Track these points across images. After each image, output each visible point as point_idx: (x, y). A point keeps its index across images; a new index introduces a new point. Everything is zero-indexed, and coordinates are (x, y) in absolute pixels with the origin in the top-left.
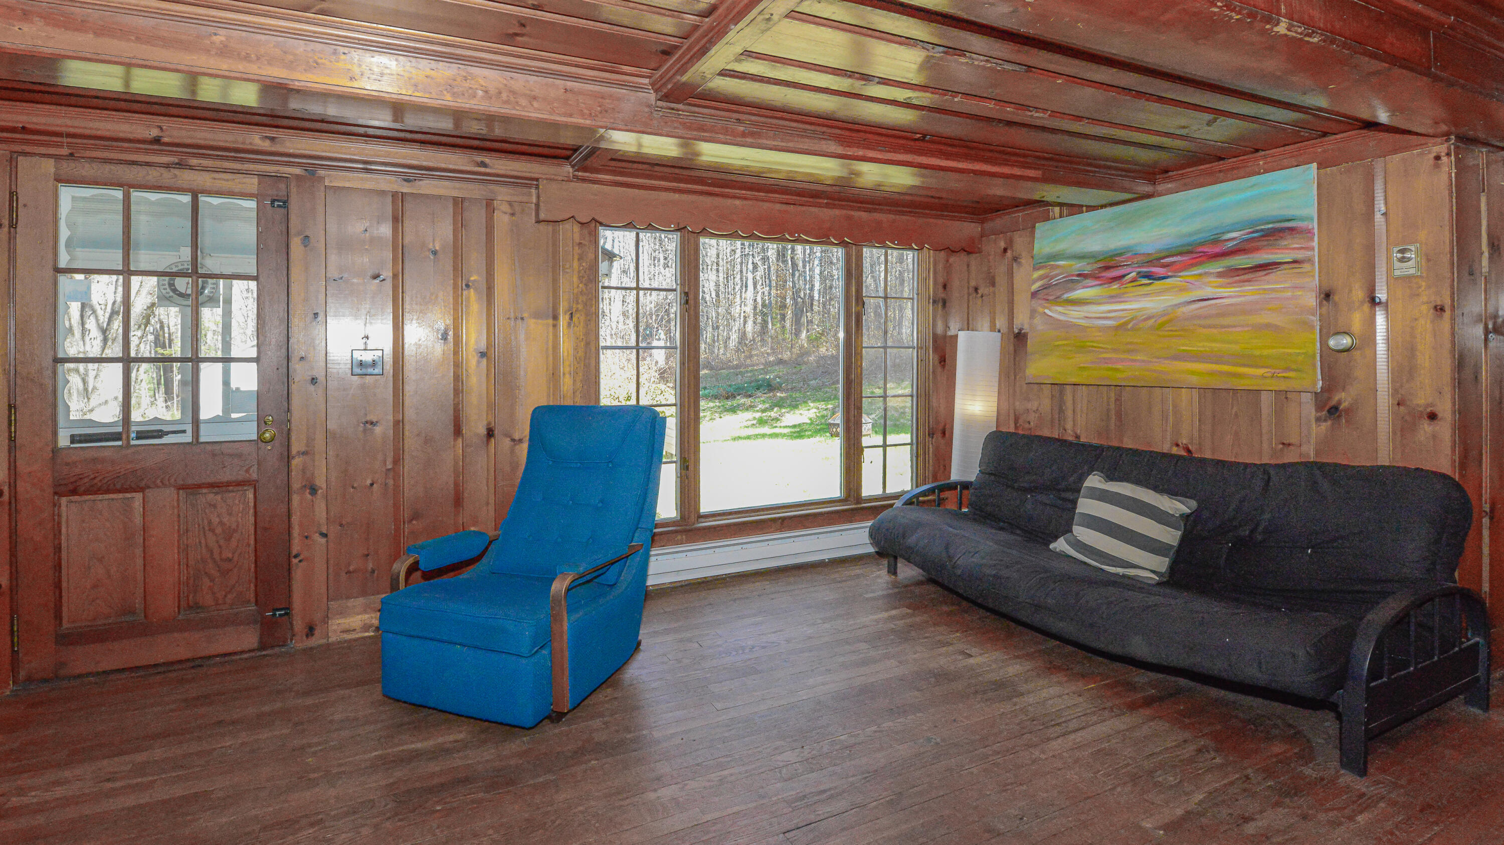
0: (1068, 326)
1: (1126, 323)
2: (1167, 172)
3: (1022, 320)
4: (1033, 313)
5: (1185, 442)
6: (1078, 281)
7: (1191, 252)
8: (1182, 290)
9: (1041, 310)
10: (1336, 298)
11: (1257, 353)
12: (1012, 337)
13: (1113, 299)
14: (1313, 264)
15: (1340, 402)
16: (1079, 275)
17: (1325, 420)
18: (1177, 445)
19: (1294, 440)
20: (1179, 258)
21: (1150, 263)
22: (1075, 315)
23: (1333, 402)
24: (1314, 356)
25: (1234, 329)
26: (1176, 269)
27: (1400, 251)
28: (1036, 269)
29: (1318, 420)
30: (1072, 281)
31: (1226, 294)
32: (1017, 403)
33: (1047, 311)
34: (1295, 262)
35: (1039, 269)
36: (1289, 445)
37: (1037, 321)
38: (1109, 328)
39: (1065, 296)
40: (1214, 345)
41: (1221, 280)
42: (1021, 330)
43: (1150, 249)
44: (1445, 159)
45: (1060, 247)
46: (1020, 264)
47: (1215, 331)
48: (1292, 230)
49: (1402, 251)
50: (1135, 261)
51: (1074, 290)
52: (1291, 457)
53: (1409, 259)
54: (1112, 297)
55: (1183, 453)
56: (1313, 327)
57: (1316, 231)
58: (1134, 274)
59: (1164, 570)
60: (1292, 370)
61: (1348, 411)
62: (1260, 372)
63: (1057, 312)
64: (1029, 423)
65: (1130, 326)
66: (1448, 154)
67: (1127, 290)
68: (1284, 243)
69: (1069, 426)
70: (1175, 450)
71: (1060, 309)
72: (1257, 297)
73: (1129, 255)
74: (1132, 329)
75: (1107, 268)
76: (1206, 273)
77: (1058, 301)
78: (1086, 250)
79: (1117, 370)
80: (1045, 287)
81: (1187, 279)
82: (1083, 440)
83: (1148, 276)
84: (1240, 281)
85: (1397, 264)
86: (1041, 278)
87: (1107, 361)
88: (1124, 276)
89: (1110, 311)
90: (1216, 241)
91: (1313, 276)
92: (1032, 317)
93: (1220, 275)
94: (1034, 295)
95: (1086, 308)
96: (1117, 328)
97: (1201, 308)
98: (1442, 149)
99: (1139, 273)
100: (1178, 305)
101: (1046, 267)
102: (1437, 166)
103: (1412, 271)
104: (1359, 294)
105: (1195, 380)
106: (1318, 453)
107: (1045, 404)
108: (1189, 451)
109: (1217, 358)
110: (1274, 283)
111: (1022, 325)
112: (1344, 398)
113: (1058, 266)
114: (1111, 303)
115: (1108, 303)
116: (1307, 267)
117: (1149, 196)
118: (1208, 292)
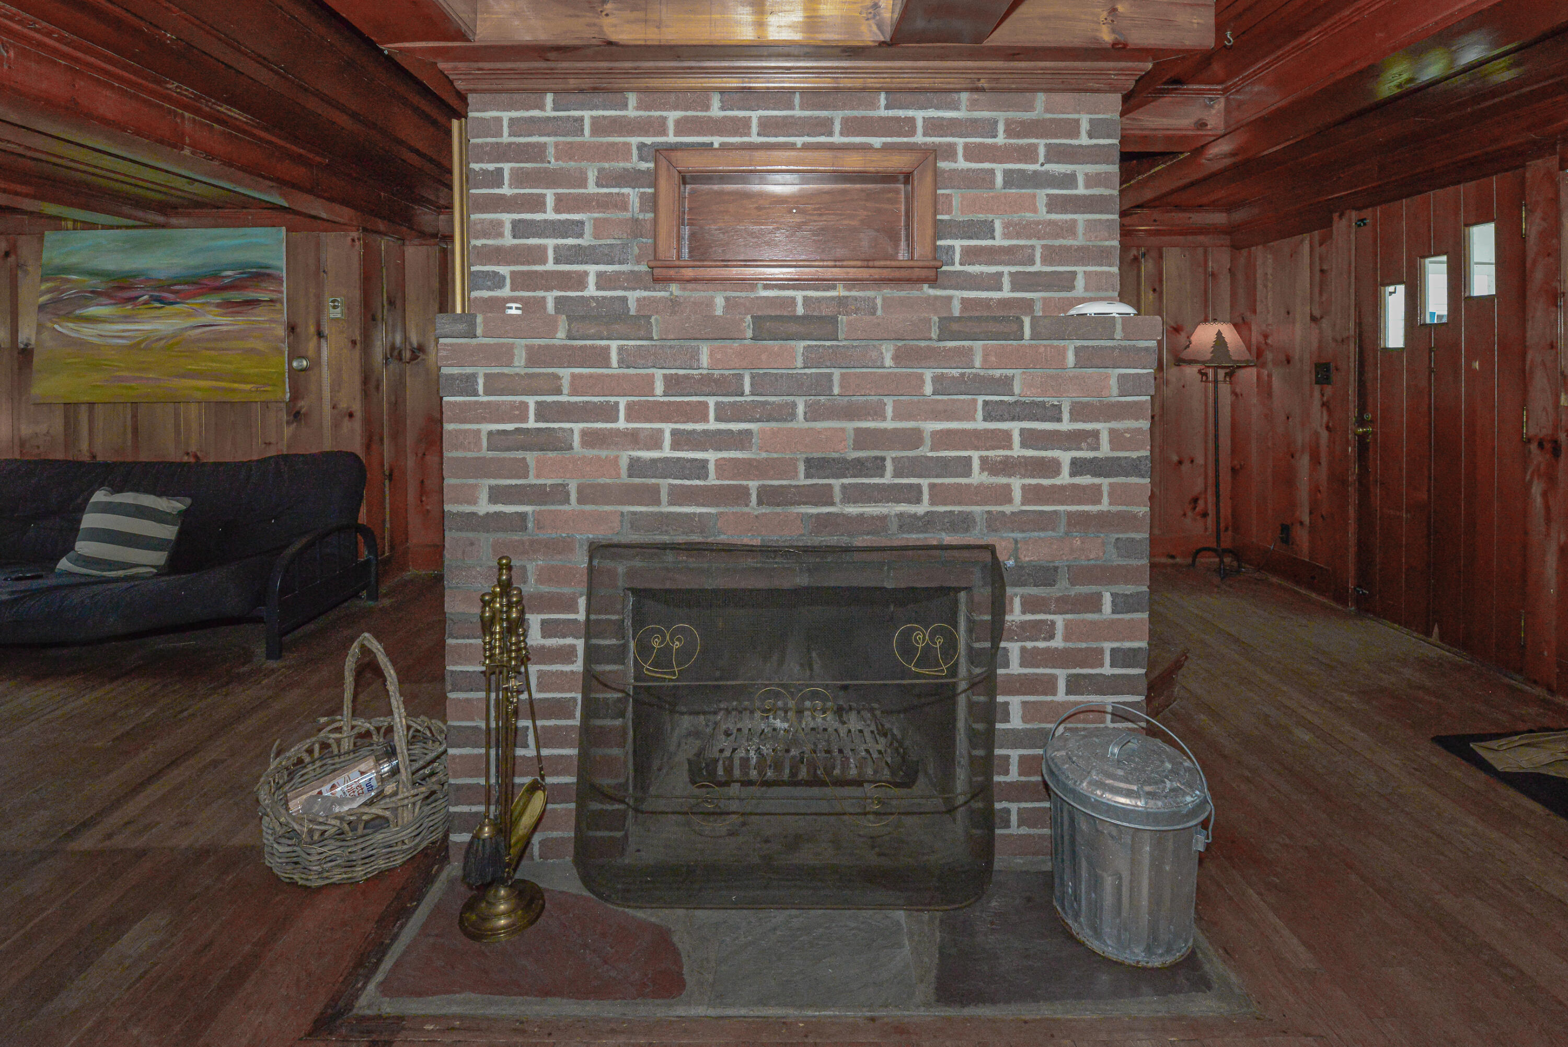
0: (81, 344)
1: (139, 343)
2: (176, 208)
3: (27, 333)
4: (40, 327)
5: (194, 450)
6: (92, 299)
7: (194, 283)
8: (189, 315)
9: (49, 325)
10: (298, 330)
11: (246, 371)
12: (15, 354)
13: (126, 319)
14: (282, 303)
15: (301, 408)
16: (92, 292)
17: (293, 423)
18: (188, 454)
19: (273, 440)
20: (186, 287)
21: (161, 288)
22: (88, 332)
23: (297, 409)
24: (284, 373)
25: (229, 352)
26: (184, 297)
27: (332, 302)
28: (44, 279)
29: (288, 423)
30: (86, 298)
31: (224, 322)
32: (23, 427)
33: (56, 326)
34: (271, 301)
35: (47, 280)
36: (270, 443)
37: (45, 335)
38: (123, 346)
39: (78, 312)
40: (215, 365)
41: (219, 310)
42: (27, 345)
43: (162, 275)
44: (357, 243)
45: (73, 260)
46: (26, 272)
47: (213, 352)
48: (269, 275)
49: (333, 301)
50: (148, 284)
51: (87, 306)
52: (272, 452)
53: (338, 307)
54: (126, 317)
55: (192, 460)
56: (282, 353)
57: (285, 279)
58: (146, 297)
59: (163, 563)
60: (269, 385)
61: (305, 414)
62: (248, 387)
63: (67, 328)
64: (38, 447)
65: (142, 346)
66: (359, 239)
67: (141, 311)
68: (264, 285)
69: (84, 446)
70: (186, 459)
71: (71, 325)
72: (246, 326)
73: (142, 278)
74: (145, 349)
75: (121, 288)
76: (208, 303)
77: (69, 317)
78: (99, 268)
79: (131, 387)
80: (54, 301)
81: (194, 306)
82: (100, 459)
83: (160, 300)
84: (232, 312)
85: (331, 310)
86: (49, 291)
87: (121, 379)
88: (137, 298)
89: (124, 331)
90: (216, 276)
91: (283, 313)
92: (38, 333)
93: (218, 305)
94: (42, 308)
95: (100, 326)
96: (130, 347)
97: (205, 332)
98: (355, 234)
99: (151, 296)
100: (186, 329)
101: (55, 279)
102: (353, 246)
103: (339, 316)
104: (312, 329)
105: (199, 395)
106: (289, 447)
107: (57, 424)
108: (196, 456)
109: (217, 376)
110: (260, 316)
111: (28, 339)
112: (303, 404)
113: (69, 281)
114: (127, 322)
115: (121, 322)
116: (278, 306)
117: (163, 226)
118: (209, 319)
